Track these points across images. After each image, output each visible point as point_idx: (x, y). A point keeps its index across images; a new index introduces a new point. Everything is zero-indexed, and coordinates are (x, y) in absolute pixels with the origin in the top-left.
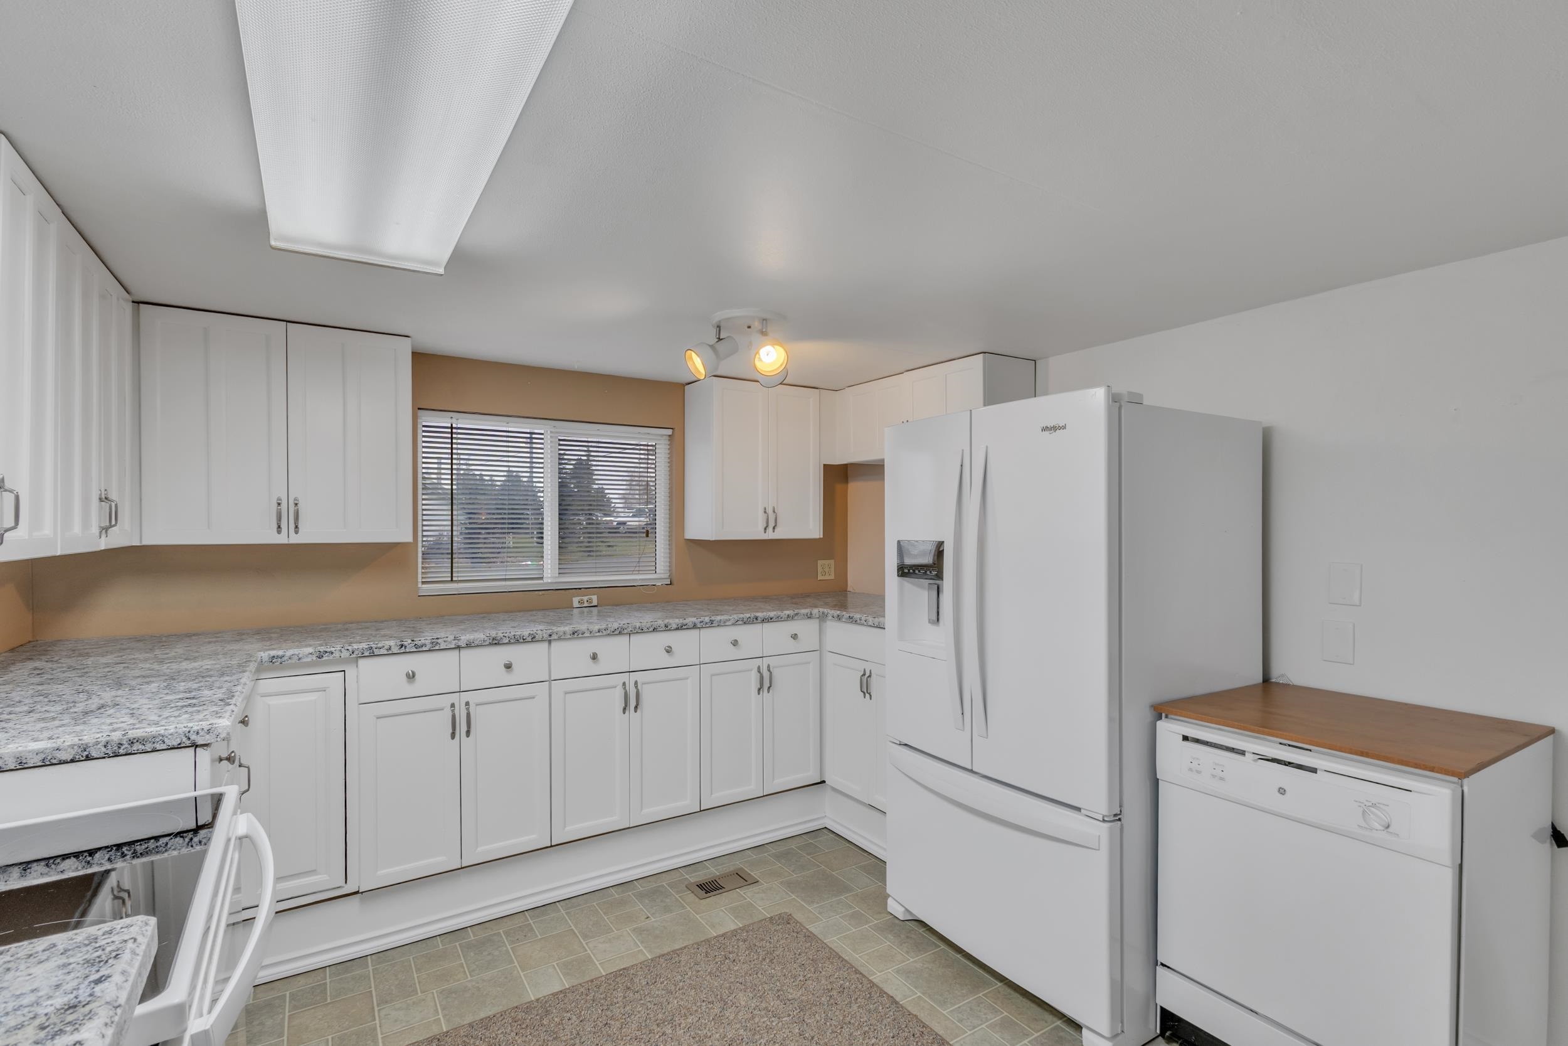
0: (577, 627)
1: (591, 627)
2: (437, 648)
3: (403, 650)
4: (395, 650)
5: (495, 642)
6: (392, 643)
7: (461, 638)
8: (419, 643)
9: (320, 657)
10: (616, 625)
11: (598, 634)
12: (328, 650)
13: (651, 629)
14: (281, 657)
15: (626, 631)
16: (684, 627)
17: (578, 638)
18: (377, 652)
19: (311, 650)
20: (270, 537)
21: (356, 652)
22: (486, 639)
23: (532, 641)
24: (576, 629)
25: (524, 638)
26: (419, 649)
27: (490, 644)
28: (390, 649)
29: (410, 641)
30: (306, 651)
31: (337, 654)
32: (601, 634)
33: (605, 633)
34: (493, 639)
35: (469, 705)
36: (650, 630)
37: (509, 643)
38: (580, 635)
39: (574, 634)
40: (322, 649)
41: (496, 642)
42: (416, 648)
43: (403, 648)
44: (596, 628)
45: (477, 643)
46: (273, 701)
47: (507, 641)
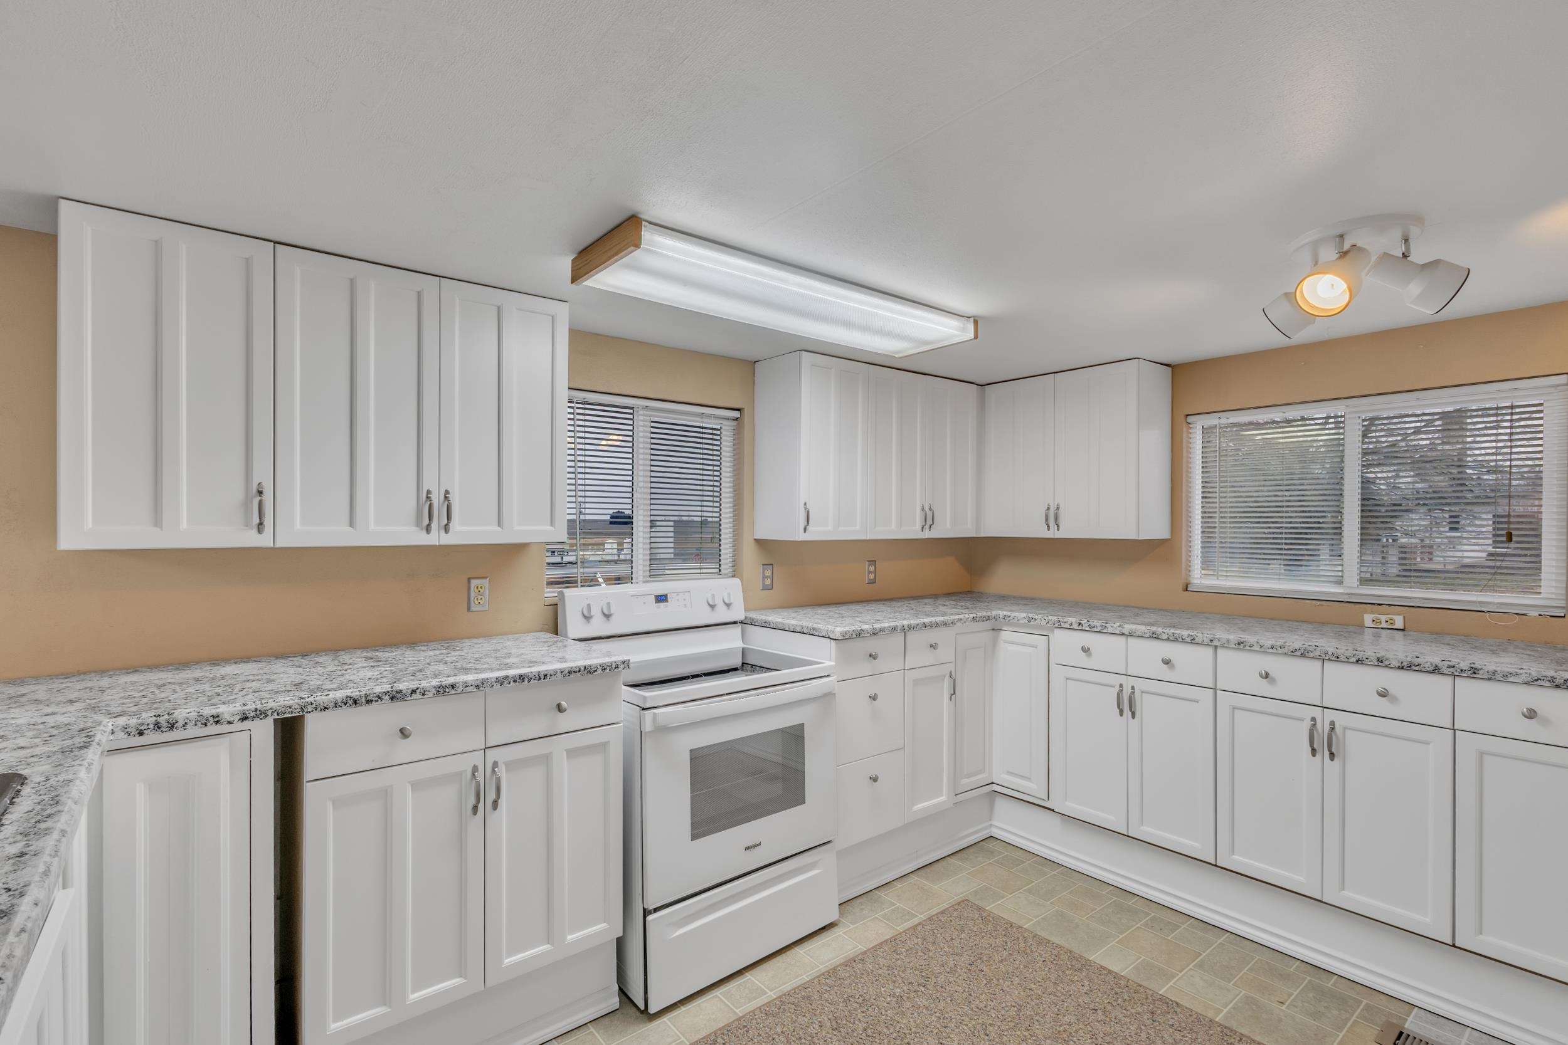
0: (1245, 638)
1: (1262, 642)
2: (1105, 631)
3: (1080, 627)
4: (1075, 626)
5: (1154, 636)
6: (1073, 620)
7: (1125, 626)
8: (1092, 624)
9: (1029, 621)
10: (1297, 645)
11: (1271, 650)
12: (1034, 617)
13: (1354, 660)
14: (1009, 617)
15: (1311, 655)
16: (1413, 668)
17: (1244, 650)
18: (1063, 625)
19: (1024, 615)
20: (1045, 534)
21: (1050, 623)
22: (1146, 631)
23: (1192, 643)
24: (1242, 640)
25: (1184, 638)
26: (1092, 630)
27: (1150, 637)
28: (1071, 625)
29: (1086, 621)
30: (1021, 616)
31: (1039, 621)
32: (1275, 651)
33: (1280, 651)
34: (1153, 633)
35: (1134, 690)
36: (1351, 660)
37: (1168, 640)
38: (1247, 648)
39: (1239, 644)
40: (1031, 615)
41: (1156, 636)
42: (1090, 628)
43: (1081, 626)
44: (1269, 643)
45: (1138, 633)
46: (1011, 647)
47: (1166, 637)
